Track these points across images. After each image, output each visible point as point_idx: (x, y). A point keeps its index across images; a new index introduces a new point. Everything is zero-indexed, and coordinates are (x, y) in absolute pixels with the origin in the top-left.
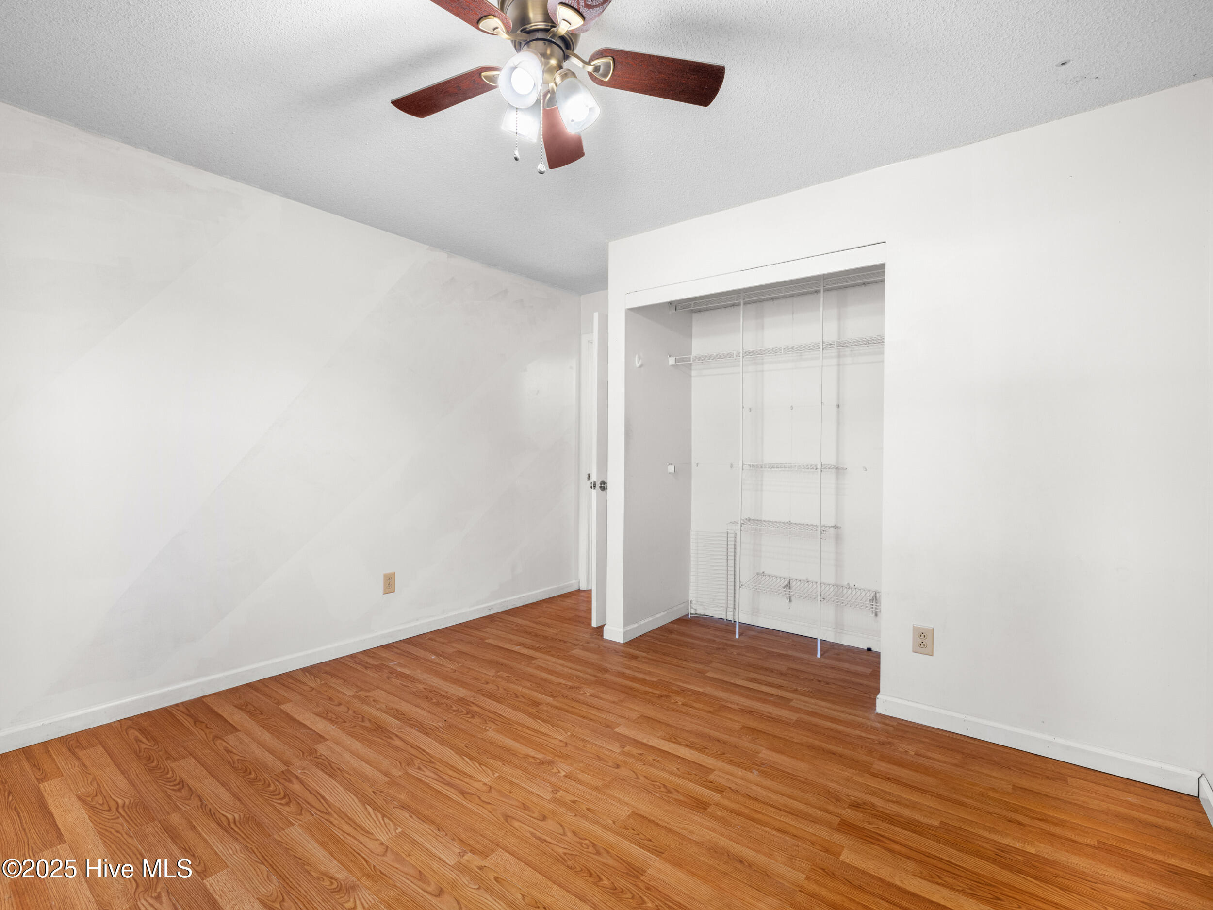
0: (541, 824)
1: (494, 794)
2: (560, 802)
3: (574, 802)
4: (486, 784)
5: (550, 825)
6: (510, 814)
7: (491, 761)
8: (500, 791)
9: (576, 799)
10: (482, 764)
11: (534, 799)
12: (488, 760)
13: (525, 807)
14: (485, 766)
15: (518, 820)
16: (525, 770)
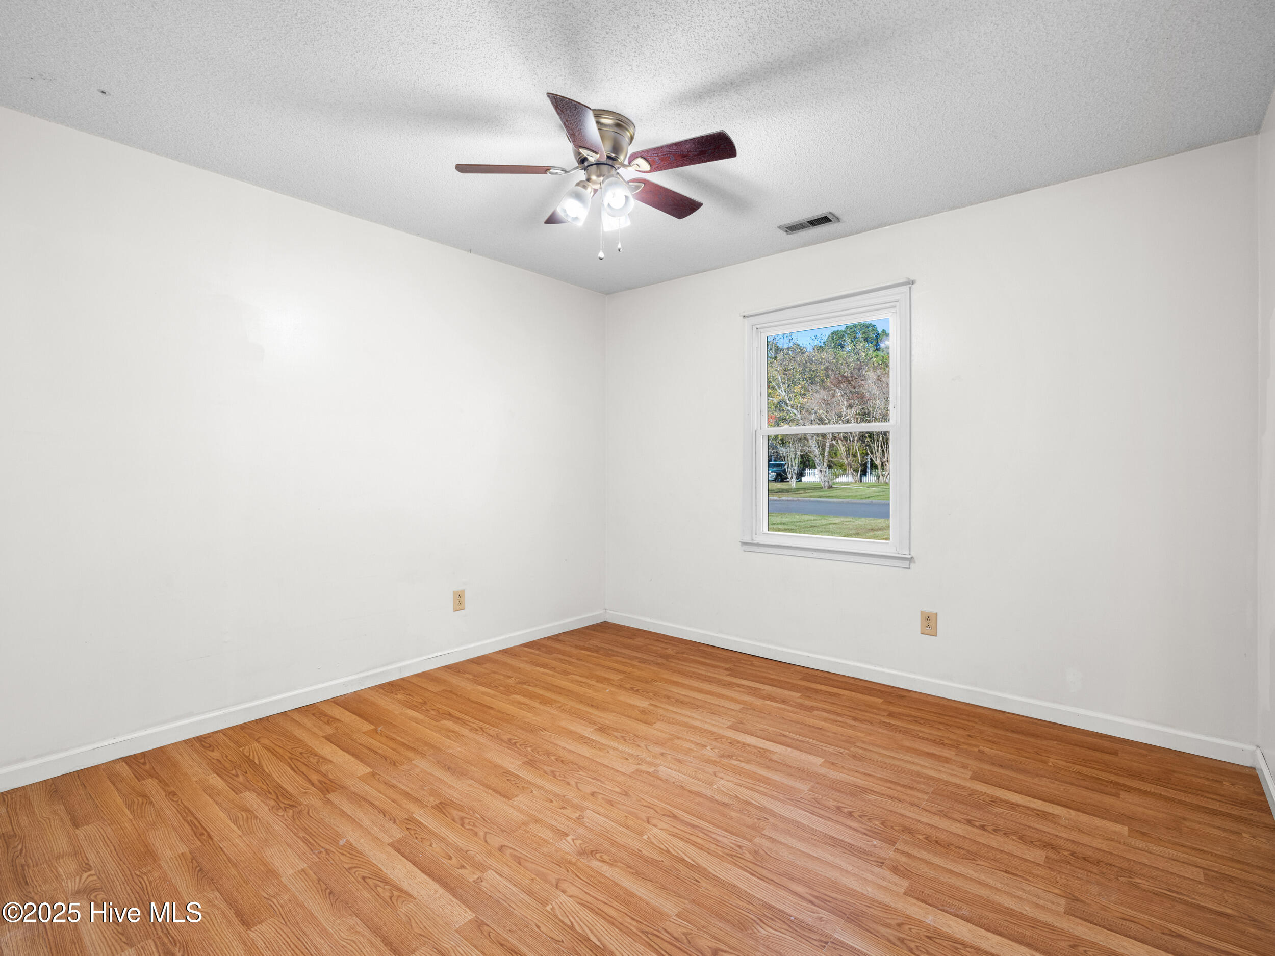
0: (596, 790)
1: (643, 816)
2: (576, 807)
3: (564, 808)
4: (654, 826)
5: (588, 789)
6: (624, 797)
7: (657, 857)
8: (638, 818)
9: (562, 810)
10: (666, 851)
11: (602, 810)
12: (660, 859)
13: (611, 803)
14: (662, 849)
15: (617, 793)
16: (614, 843)
